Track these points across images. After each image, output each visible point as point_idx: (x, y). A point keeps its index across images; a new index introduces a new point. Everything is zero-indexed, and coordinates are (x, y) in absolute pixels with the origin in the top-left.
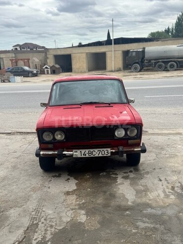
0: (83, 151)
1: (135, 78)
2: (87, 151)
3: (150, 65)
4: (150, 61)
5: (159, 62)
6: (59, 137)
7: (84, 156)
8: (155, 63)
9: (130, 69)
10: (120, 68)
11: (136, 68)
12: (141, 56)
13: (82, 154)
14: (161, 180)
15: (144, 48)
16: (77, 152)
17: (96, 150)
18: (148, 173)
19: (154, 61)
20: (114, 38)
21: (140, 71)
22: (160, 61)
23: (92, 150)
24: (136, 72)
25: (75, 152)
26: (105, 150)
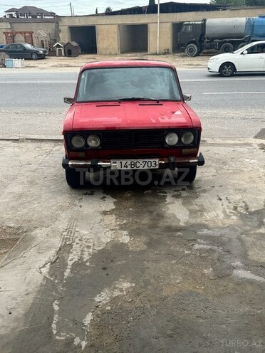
0: (124, 162)
1: (190, 65)
2: (129, 161)
3: (212, 47)
4: (212, 40)
5: (226, 42)
6: (93, 143)
7: (125, 168)
8: (220, 43)
9: (183, 51)
10: (168, 50)
11: (191, 51)
12: (200, 32)
13: (123, 166)
14: (220, 199)
15: (205, 20)
16: (116, 163)
17: (141, 161)
18: (205, 191)
19: (218, 40)
20: (160, 2)
21: (197, 55)
22: (227, 40)
23: (135, 161)
24: (192, 56)
25: (114, 163)
26: (152, 160)
